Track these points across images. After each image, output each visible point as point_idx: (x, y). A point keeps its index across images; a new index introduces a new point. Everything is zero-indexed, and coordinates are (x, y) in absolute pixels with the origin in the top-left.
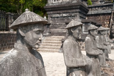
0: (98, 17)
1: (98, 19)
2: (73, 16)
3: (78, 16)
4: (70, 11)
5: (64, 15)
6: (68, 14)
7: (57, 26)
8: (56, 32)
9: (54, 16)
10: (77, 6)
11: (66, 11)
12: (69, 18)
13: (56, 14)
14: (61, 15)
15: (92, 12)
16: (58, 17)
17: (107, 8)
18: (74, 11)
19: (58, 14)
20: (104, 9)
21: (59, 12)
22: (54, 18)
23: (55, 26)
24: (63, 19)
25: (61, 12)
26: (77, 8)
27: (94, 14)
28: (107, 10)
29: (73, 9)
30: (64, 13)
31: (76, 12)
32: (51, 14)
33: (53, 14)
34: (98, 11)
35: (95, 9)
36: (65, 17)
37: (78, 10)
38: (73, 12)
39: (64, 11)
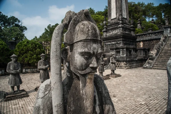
0: (152, 42)
1: (152, 44)
2: (119, 43)
3: (122, 43)
4: (116, 40)
5: (113, 43)
6: (115, 42)
7: (109, 51)
8: (108, 55)
9: (107, 44)
10: (120, 36)
11: (114, 40)
12: (117, 45)
13: (108, 42)
14: (111, 43)
15: (146, 38)
16: (109, 45)
17: (159, 34)
18: (119, 39)
19: (109, 42)
20: (156, 35)
21: (110, 41)
22: (107, 45)
23: (108, 51)
24: (113, 46)
25: (111, 41)
26: (121, 38)
27: (148, 39)
28: (159, 36)
29: (118, 38)
30: (113, 41)
31: (121, 40)
32: (105, 42)
33: (106, 42)
34: (152, 37)
35: (149, 35)
36: (114, 44)
37: (121, 39)
38: (118, 41)
39: (112, 40)
